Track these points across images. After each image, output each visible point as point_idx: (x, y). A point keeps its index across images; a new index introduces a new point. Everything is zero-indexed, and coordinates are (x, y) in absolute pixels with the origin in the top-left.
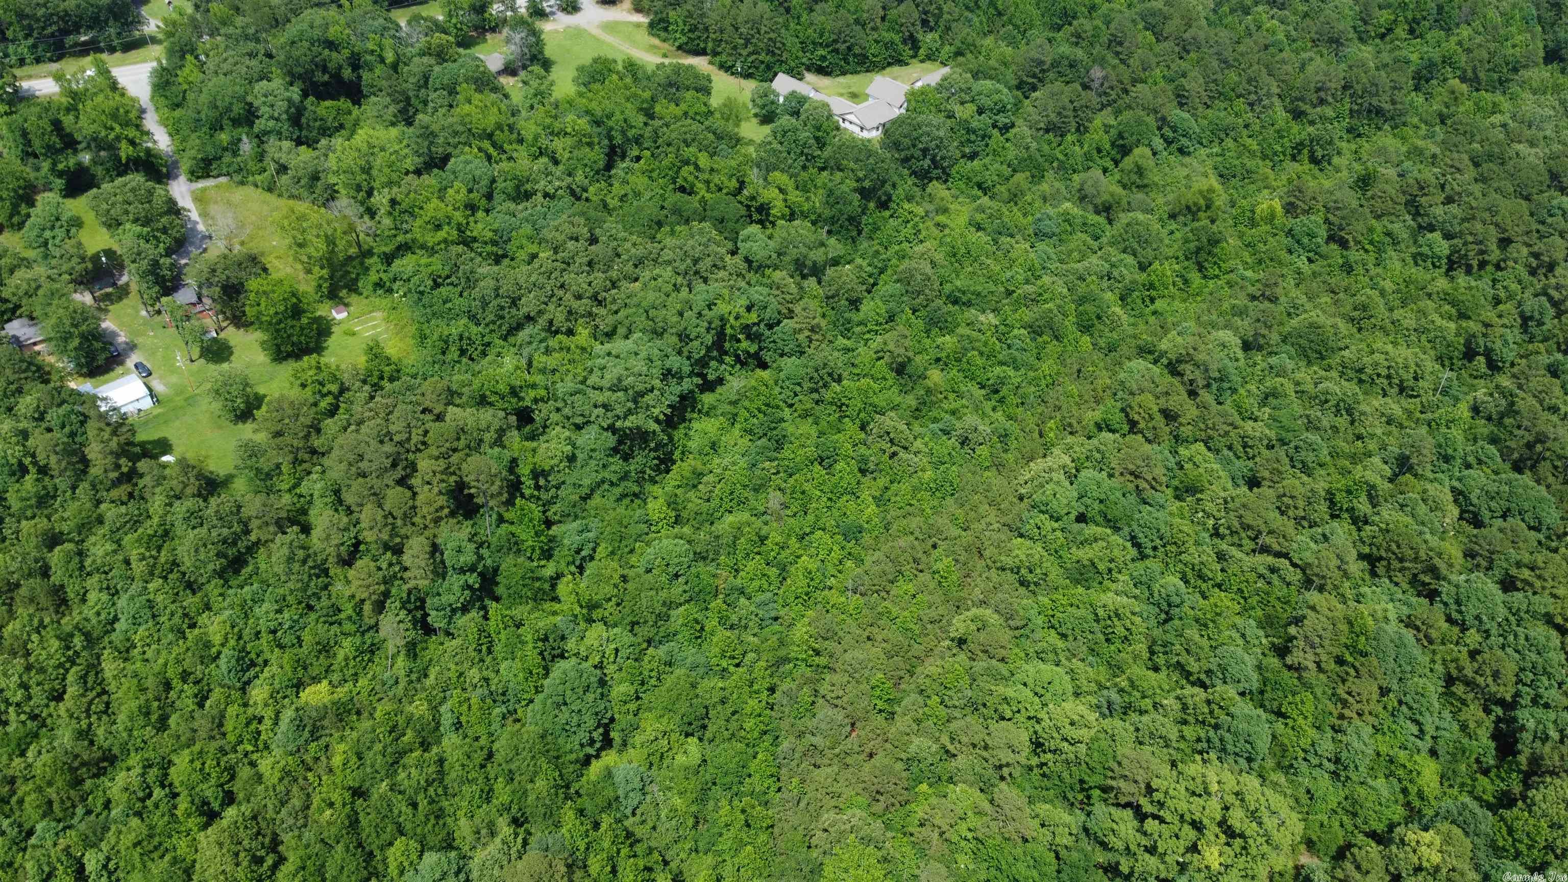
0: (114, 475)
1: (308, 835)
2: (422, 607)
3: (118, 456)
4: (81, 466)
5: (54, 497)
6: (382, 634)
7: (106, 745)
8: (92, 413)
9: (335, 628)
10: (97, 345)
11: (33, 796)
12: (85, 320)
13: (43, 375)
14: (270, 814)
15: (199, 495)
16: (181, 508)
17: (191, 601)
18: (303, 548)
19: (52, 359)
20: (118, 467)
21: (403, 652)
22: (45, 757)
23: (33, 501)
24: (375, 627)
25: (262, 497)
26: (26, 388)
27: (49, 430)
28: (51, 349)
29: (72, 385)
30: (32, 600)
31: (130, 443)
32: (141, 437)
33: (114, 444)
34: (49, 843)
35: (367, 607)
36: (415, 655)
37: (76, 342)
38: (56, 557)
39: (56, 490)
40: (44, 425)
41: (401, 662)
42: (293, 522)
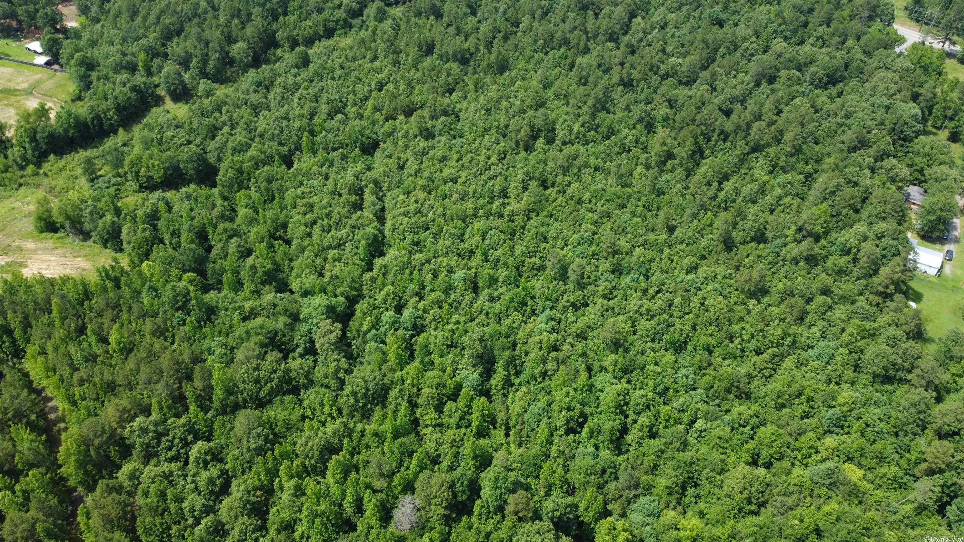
0: (881, 289)
1: (778, 518)
2: (952, 498)
3: (892, 282)
4: (872, 272)
5: (847, 275)
6: (915, 485)
7: (752, 390)
8: (903, 255)
9: (897, 456)
10: (941, 227)
11: (711, 378)
12: (949, 211)
13: (901, 219)
14: (775, 491)
15: (908, 334)
16: (892, 331)
17: (849, 373)
18: (927, 406)
19: (913, 216)
20: (887, 287)
21: (916, 505)
22: (729, 369)
23: (837, 269)
24: (917, 479)
25: (935, 364)
26: (888, 220)
27: (877, 246)
28: (919, 212)
29: (909, 235)
30: (792, 307)
31: (904, 282)
32: (912, 284)
33: (896, 276)
34: (695, 400)
35: (924, 466)
36: (920, 514)
37: (933, 217)
38: (820, 299)
39: (851, 273)
40: (877, 242)
41: (909, 508)
42: (937, 389)
